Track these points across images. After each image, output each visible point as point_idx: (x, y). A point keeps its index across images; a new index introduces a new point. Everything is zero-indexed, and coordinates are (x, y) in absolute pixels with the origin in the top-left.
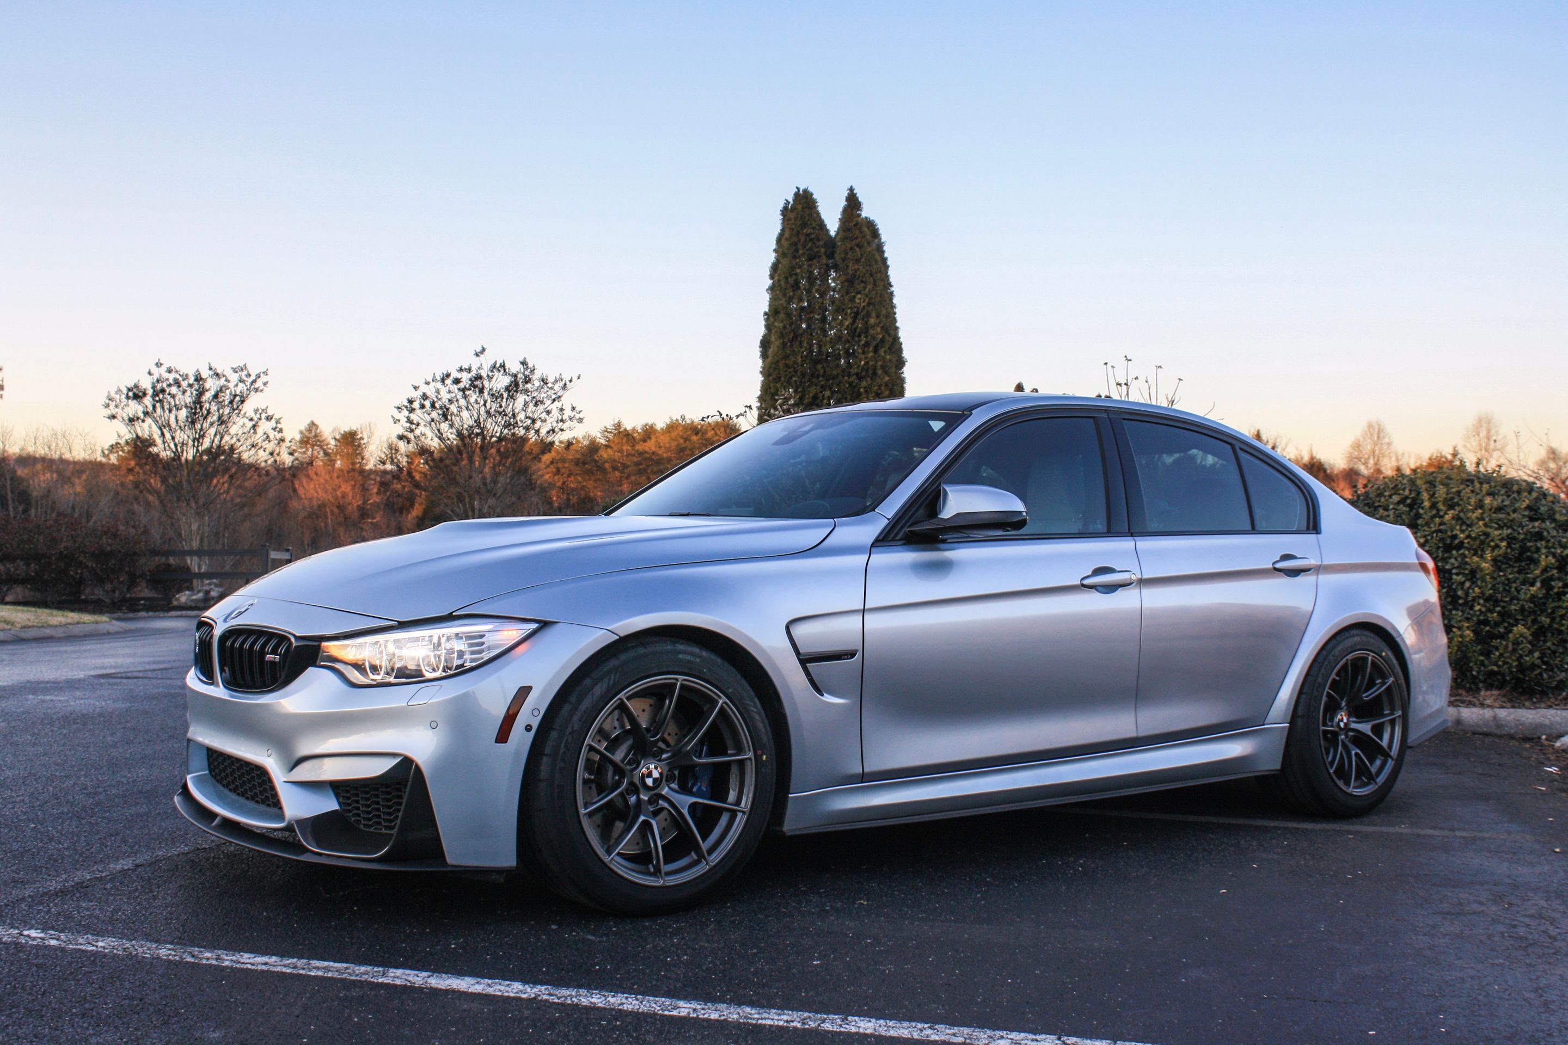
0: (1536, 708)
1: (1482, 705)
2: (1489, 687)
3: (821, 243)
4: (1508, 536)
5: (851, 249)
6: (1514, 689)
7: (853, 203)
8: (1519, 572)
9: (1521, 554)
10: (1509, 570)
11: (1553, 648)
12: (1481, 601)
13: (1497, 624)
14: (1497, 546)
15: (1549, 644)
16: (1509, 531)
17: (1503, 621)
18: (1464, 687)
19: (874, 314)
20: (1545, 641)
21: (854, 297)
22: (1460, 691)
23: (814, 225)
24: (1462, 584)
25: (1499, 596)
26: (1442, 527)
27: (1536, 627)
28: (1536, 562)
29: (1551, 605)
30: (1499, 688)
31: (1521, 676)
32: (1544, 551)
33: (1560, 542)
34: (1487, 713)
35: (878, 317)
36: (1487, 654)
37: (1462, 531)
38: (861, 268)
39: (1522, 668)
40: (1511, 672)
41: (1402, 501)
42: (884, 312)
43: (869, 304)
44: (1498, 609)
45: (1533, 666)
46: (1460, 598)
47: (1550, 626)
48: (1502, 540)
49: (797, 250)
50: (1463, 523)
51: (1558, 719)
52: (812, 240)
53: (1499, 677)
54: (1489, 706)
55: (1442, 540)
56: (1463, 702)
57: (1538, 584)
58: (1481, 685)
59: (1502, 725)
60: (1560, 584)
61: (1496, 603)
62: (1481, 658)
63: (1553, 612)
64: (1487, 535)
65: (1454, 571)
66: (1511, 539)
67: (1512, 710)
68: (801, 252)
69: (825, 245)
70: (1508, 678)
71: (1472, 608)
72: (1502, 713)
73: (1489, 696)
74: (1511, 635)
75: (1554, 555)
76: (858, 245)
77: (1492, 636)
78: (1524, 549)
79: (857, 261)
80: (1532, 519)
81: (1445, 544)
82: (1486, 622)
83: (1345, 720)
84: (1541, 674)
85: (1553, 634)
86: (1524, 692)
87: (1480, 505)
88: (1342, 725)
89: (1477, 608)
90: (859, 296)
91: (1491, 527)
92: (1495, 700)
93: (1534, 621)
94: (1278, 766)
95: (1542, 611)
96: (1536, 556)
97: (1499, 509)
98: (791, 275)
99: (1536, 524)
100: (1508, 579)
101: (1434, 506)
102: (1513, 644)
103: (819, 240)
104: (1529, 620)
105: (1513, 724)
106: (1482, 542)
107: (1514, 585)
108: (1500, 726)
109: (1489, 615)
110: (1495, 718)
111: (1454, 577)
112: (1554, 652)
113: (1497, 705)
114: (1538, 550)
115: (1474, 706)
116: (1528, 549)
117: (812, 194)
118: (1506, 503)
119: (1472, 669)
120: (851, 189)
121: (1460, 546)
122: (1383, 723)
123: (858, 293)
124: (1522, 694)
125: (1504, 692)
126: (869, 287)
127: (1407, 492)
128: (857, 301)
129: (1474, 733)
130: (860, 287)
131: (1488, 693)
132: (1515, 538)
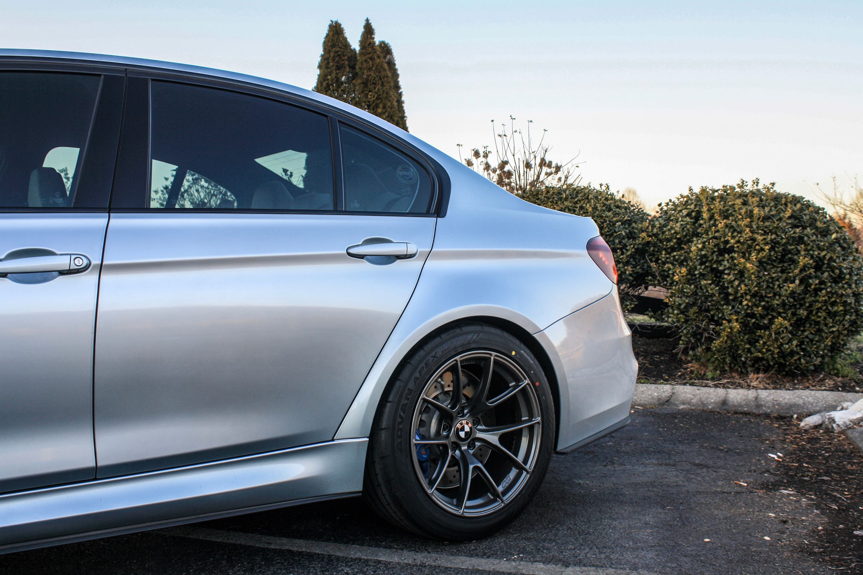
0: (795, 389)
1: (749, 387)
2: (757, 371)
3: (346, 58)
4: (772, 240)
5: (366, 61)
6: (778, 372)
7: (368, 30)
8: (782, 272)
9: (783, 256)
10: (773, 270)
11: (811, 336)
12: (748, 297)
13: (762, 317)
14: (762, 249)
15: (806, 333)
16: (773, 236)
17: (768, 314)
18: (737, 371)
19: (381, 106)
20: (803, 331)
21: (367, 94)
22: (734, 374)
23: (340, 45)
24: (731, 282)
25: (763, 293)
26: (716, 234)
27: (795, 319)
28: (794, 262)
29: (809, 299)
30: (765, 372)
31: (782, 361)
32: (803, 253)
33: (818, 245)
34: (751, 394)
35: (384, 107)
36: (753, 342)
37: (733, 237)
38: (372, 74)
39: (783, 355)
40: (774, 358)
41: (688, 215)
42: (389, 104)
43: (377, 99)
44: (763, 303)
45: (792, 353)
46: (731, 294)
47: (808, 317)
48: (766, 244)
49: (328, 63)
50: (735, 230)
51: (811, 399)
52: (339, 55)
53: (764, 362)
54: (754, 387)
55: (716, 245)
56: (733, 384)
57: (797, 282)
58: (749, 369)
59: (761, 406)
60: (817, 281)
61: (762, 298)
62: (747, 346)
63: (811, 306)
64: (754, 240)
65: (726, 272)
66: (774, 244)
67: (773, 391)
68: (331, 64)
69: (349, 59)
70: (771, 363)
71: (741, 303)
72: (764, 394)
73: (753, 378)
74: (773, 326)
75: (812, 257)
76: (371, 58)
77: (758, 327)
78: (786, 252)
79: (370, 69)
80: (795, 226)
81: (719, 250)
82: (753, 315)
83: (467, 429)
84: (799, 359)
85: (811, 324)
86: (787, 374)
87: (750, 214)
88: (462, 434)
89: (745, 303)
90: (370, 93)
91: (758, 233)
92: (760, 382)
93: (794, 314)
94: (359, 487)
95: (801, 305)
96: (796, 257)
97: (766, 218)
98: (324, 81)
99: (797, 230)
100: (772, 278)
101: (712, 217)
102: (776, 334)
103: (344, 56)
104: (789, 313)
105: (770, 404)
106: (750, 247)
107: (777, 283)
108: (758, 406)
109: (755, 309)
110: (756, 398)
111: (726, 276)
112: (812, 340)
113: (761, 386)
114: (798, 252)
115: (742, 387)
116: (790, 252)
117: (340, 25)
118: (773, 213)
119: (741, 356)
120: (367, 20)
121: (731, 250)
122: (521, 429)
123: (370, 91)
124: (784, 376)
125: (767, 375)
126: (379, 87)
127: (692, 207)
128: (369, 97)
129: (736, 413)
130: (372, 87)
131: (756, 376)
132: (778, 243)
